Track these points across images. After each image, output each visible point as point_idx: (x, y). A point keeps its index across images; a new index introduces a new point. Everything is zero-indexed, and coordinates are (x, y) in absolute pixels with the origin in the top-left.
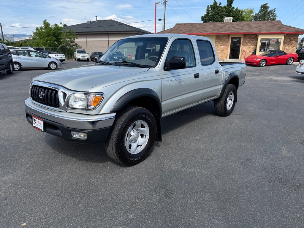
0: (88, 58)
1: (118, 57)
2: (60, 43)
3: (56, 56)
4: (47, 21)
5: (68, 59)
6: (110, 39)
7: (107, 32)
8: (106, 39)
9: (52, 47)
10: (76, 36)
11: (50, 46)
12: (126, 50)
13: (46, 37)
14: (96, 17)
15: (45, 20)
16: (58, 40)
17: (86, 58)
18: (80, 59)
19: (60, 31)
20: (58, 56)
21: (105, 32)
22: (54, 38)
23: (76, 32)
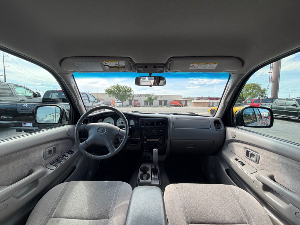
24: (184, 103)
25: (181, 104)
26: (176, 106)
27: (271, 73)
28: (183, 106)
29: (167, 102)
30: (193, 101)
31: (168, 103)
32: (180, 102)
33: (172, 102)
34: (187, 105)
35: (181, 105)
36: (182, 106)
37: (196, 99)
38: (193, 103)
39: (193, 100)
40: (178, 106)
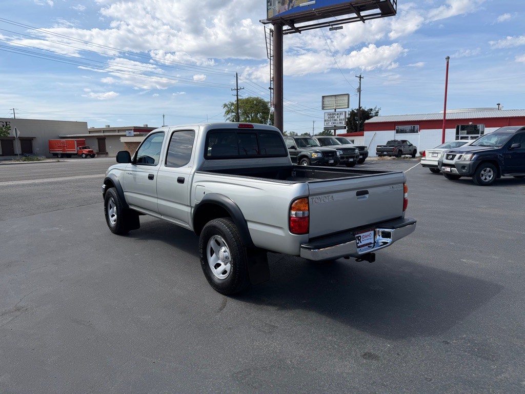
24: (95, 148)
25: (86, 148)
26: (69, 156)
27: (272, 90)
28: (93, 156)
29: (34, 143)
30: (123, 140)
31: (36, 147)
32: (82, 142)
33: (51, 145)
34: (107, 150)
35: (85, 151)
36: (91, 155)
37: (133, 133)
38: (125, 145)
39: (125, 136)
40: (78, 156)
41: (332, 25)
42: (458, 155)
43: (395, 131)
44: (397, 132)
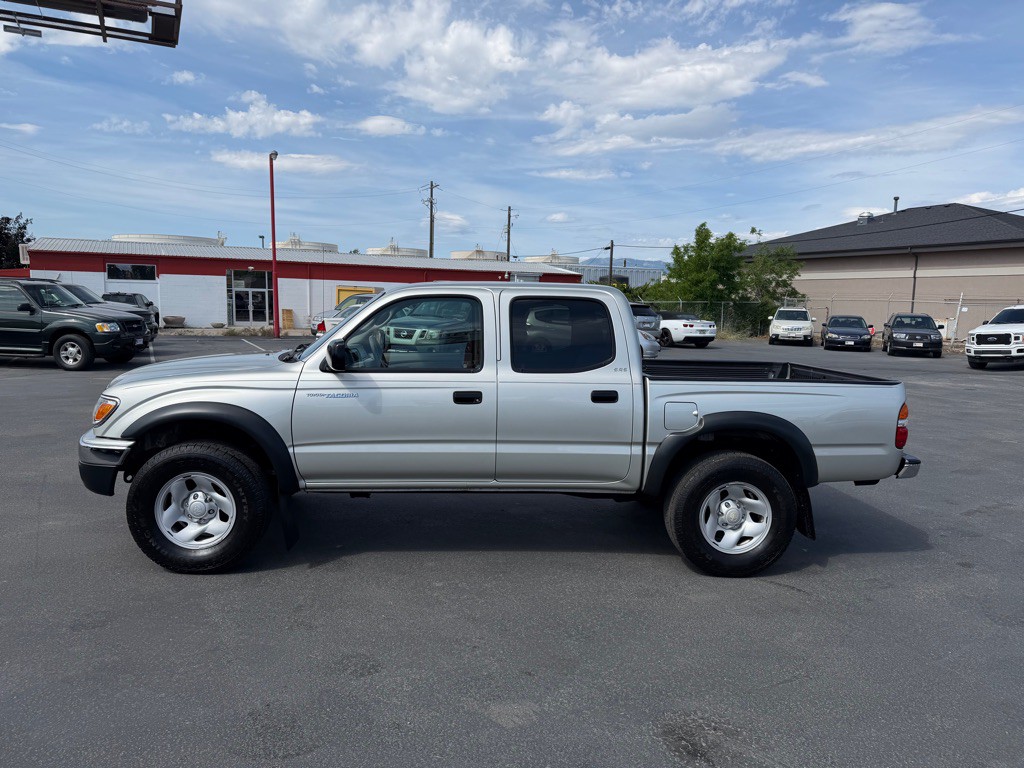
0: (805, 337)
1: (907, 334)
2: (733, 288)
3: (685, 326)
4: (708, 226)
5: (751, 335)
6: (920, 273)
7: (912, 247)
8: (909, 273)
9: (706, 299)
10: (795, 265)
11: (701, 296)
12: (965, 309)
13: (691, 271)
14: (896, 199)
15: (703, 225)
16: (728, 280)
17: (800, 334)
18: (780, 338)
19: (737, 255)
20: (691, 326)
21: (906, 248)
22: (715, 275)
23: (800, 254)
41: (20, 22)
42: (418, 331)
43: (106, 274)
44: (111, 276)
